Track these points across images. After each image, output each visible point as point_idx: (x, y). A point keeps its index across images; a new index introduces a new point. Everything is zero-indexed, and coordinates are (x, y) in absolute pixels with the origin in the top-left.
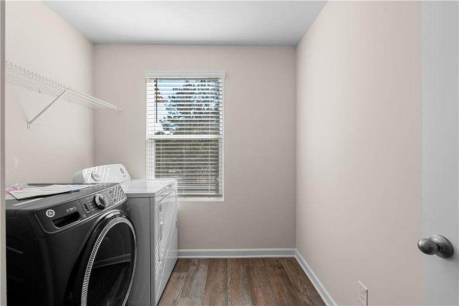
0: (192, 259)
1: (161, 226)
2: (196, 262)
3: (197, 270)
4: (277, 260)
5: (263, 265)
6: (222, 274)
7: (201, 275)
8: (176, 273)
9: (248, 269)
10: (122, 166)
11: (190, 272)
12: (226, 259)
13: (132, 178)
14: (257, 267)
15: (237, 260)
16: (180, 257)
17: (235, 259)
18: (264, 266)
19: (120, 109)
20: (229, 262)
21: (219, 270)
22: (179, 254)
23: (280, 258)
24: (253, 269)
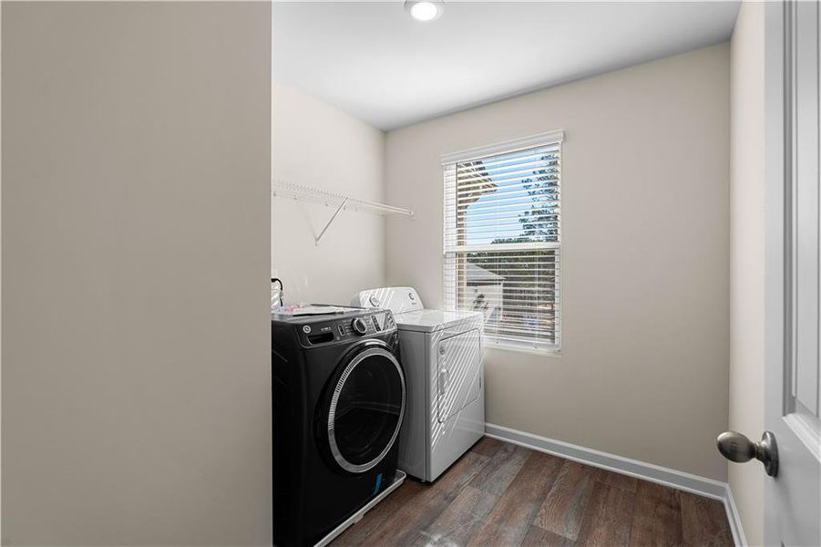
0: (505, 442)
1: (442, 374)
2: (510, 449)
3: (507, 459)
4: (672, 492)
5: (635, 491)
6: (545, 478)
7: (511, 469)
8: (474, 454)
9: (598, 487)
10: (412, 290)
11: (494, 458)
12: (563, 460)
13: (426, 307)
14: (620, 490)
15: (584, 466)
16: (488, 435)
17: (581, 464)
18: (635, 494)
19: (412, 213)
20: (566, 465)
21: (543, 471)
22: (486, 429)
23: (681, 491)
24: (609, 489)
